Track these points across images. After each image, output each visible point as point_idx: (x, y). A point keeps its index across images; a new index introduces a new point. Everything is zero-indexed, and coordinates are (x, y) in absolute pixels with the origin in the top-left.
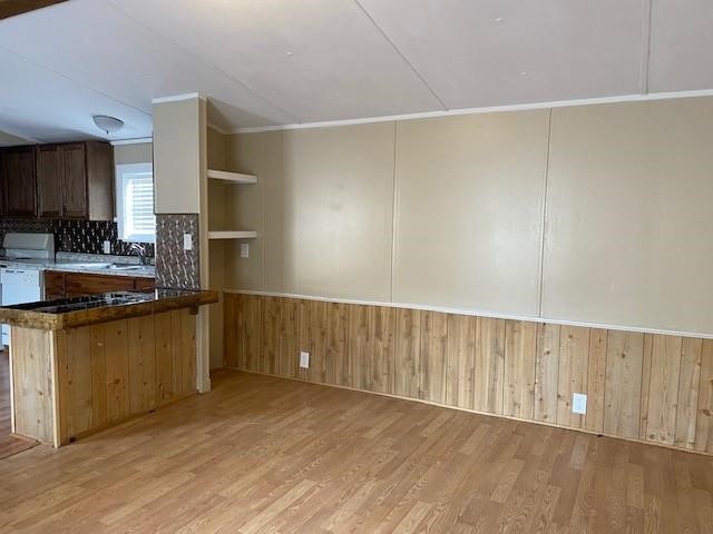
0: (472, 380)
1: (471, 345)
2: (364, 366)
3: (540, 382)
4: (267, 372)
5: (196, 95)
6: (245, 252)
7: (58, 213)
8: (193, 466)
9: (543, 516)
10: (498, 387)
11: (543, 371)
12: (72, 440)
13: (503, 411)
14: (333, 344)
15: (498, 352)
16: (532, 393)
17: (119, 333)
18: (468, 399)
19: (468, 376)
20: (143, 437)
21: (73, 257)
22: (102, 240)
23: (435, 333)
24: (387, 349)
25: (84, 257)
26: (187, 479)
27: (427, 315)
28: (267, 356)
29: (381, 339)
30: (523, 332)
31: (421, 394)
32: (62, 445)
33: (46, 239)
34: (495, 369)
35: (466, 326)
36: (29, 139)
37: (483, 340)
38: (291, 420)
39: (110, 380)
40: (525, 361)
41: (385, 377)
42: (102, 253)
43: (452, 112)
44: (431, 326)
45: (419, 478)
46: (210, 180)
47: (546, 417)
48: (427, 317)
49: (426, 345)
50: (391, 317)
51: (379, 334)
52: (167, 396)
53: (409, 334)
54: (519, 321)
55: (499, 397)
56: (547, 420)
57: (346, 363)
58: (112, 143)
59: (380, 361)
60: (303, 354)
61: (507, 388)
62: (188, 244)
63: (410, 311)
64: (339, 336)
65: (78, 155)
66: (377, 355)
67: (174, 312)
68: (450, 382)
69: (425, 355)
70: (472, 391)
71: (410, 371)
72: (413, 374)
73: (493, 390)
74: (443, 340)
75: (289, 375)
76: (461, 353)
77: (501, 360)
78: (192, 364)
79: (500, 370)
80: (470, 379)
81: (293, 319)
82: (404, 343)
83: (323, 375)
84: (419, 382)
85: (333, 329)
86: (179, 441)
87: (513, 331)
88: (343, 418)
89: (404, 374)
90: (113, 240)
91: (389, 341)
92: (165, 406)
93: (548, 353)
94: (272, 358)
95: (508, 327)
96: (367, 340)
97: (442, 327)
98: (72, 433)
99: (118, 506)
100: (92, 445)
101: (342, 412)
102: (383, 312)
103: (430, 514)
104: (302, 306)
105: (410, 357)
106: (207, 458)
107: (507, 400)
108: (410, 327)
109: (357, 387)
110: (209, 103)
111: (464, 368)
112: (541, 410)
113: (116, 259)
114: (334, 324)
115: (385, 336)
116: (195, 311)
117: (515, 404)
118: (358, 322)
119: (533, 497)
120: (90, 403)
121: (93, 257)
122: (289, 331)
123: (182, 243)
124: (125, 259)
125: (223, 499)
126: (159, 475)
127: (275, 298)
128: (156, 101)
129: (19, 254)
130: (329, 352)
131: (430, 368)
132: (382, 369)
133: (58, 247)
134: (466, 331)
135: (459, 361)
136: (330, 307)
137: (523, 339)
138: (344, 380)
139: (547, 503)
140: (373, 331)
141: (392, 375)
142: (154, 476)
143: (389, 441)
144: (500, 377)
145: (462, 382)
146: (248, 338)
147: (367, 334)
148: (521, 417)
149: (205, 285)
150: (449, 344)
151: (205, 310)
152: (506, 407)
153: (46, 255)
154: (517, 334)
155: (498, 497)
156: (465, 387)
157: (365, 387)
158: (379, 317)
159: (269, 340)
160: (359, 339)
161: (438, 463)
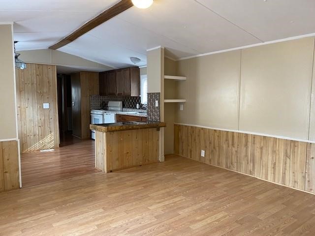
0: (274, 168)
1: (274, 152)
2: (227, 158)
3: (309, 172)
4: (189, 157)
5: (160, 47)
6: (182, 108)
7: (122, 94)
8: (144, 185)
9: (278, 228)
10: (287, 173)
11: (310, 166)
12: (111, 171)
13: (289, 185)
14: (214, 148)
15: (287, 155)
16: (304, 177)
17: (129, 135)
18: (272, 177)
19: (272, 166)
20: (133, 174)
21: (128, 110)
22: (136, 104)
23: (257, 145)
24: (236, 152)
25: (130, 110)
26: (140, 188)
27: (254, 137)
28: (189, 150)
29: (234, 147)
30: (300, 146)
31: (251, 173)
32: (108, 172)
33: (120, 103)
34: (286, 163)
35: (272, 143)
36: (114, 67)
37: (280, 150)
38: (189, 175)
39: (125, 152)
40: (301, 161)
41: (236, 163)
42: (136, 108)
43: (266, 43)
44: (256, 142)
45: (229, 203)
46: (165, 79)
47: (311, 190)
48: (254, 138)
49: (254, 150)
50: (238, 137)
51: (233, 144)
52: (147, 161)
53: (246, 145)
54: (297, 142)
55: (287, 178)
56: (312, 191)
57: (219, 156)
58: (139, 67)
59: (233, 157)
60: (202, 151)
61: (291, 173)
62: (157, 105)
63: (247, 135)
64: (216, 145)
65: (128, 72)
66: (232, 153)
67: (150, 129)
68: (264, 169)
69: (253, 155)
70: (274, 174)
71: (246, 162)
72: (248, 163)
73: (285, 173)
74: (261, 148)
75: (197, 159)
76: (269, 155)
77: (288, 159)
78: (157, 150)
79: (288, 165)
80: (273, 168)
81: (199, 136)
82: (244, 149)
83: (210, 160)
84: (250, 167)
85: (214, 141)
86: (144, 177)
87: (295, 146)
88: (210, 177)
89: (244, 163)
90: (140, 104)
91: (238, 148)
92: (146, 165)
93: (313, 158)
94: (191, 151)
95: (292, 144)
96: (228, 147)
97: (261, 143)
98: (111, 169)
99: (115, 193)
100: (117, 174)
101: (211, 175)
102: (235, 135)
103: (225, 217)
104: (202, 131)
105: (246, 156)
106: (150, 183)
107: (291, 179)
108: (247, 142)
109: (224, 167)
110: (165, 49)
111: (271, 163)
112: (309, 186)
113: (140, 111)
114: (214, 138)
115: (236, 145)
116: (158, 130)
117: (295, 182)
118: (225, 138)
119: (279, 220)
120: (118, 159)
121: (134, 110)
122: (197, 141)
123: (155, 104)
124: (143, 111)
125: (148, 196)
126: (132, 186)
127: (192, 127)
128: (147, 50)
129: (112, 109)
130: (212, 151)
131: (255, 161)
132: (234, 160)
133: (124, 106)
134: (272, 145)
135: (268, 159)
136: (213, 131)
137: (300, 150)
138: (219, 163)
139: (285, 224)
140: (230, 143)
141: (239, 163)
142: (131, 186)
143: (225, 189)
144: (288, 168)
145: (269, 169)
146: (183, 142)
147: (228, 144)
148: (298, 188)
149: (162, 120)
150: (264, 151)
151: (162, 130)
152: (291, 182)
153: (119, 109)
154: (296, 147)
155: (261, 217)
156: (271, 171)
157: (227, 168)
158: (233, 137)
159: (190, 144)
160: (225, 146)
161: (242, 200)
